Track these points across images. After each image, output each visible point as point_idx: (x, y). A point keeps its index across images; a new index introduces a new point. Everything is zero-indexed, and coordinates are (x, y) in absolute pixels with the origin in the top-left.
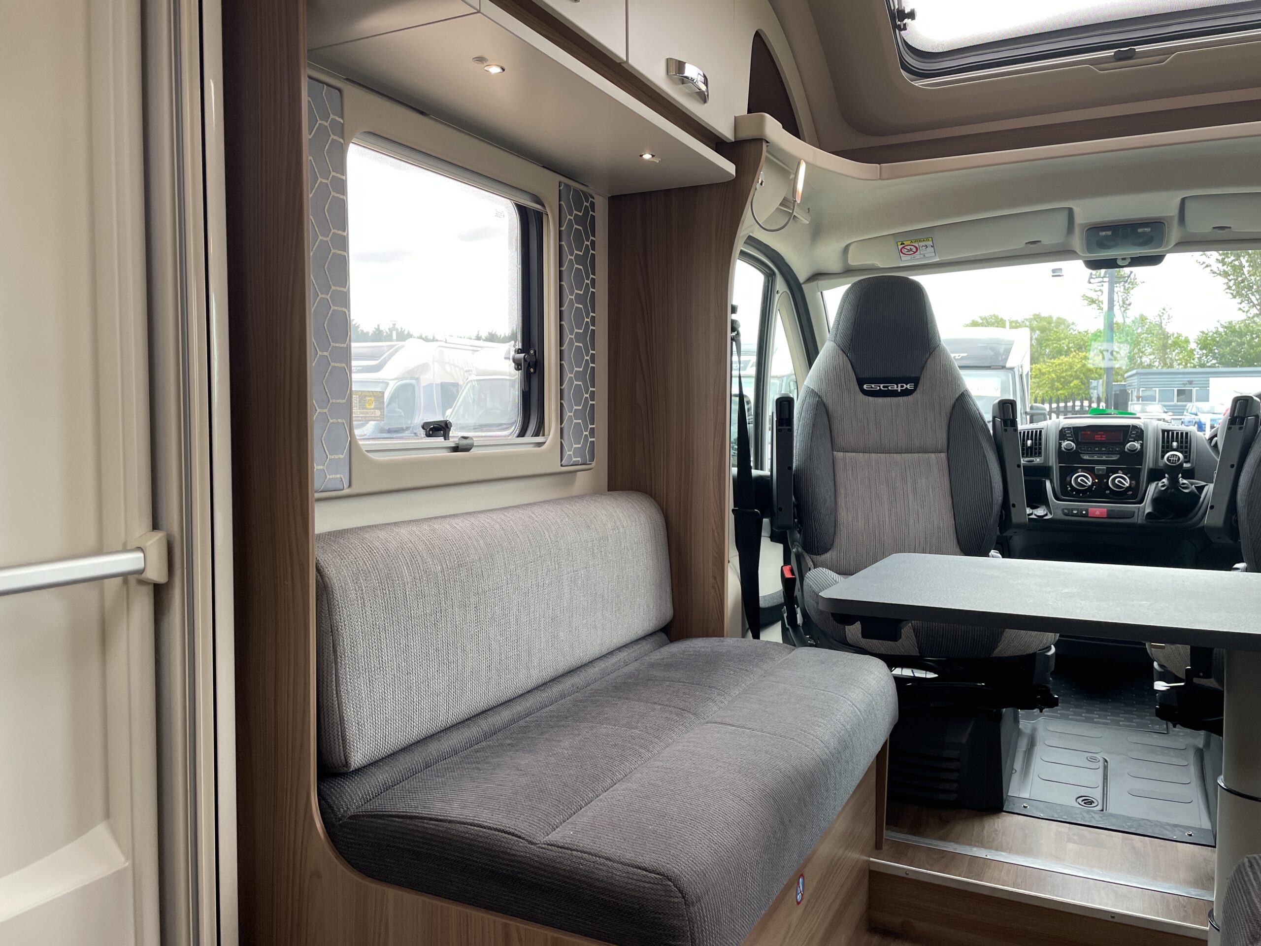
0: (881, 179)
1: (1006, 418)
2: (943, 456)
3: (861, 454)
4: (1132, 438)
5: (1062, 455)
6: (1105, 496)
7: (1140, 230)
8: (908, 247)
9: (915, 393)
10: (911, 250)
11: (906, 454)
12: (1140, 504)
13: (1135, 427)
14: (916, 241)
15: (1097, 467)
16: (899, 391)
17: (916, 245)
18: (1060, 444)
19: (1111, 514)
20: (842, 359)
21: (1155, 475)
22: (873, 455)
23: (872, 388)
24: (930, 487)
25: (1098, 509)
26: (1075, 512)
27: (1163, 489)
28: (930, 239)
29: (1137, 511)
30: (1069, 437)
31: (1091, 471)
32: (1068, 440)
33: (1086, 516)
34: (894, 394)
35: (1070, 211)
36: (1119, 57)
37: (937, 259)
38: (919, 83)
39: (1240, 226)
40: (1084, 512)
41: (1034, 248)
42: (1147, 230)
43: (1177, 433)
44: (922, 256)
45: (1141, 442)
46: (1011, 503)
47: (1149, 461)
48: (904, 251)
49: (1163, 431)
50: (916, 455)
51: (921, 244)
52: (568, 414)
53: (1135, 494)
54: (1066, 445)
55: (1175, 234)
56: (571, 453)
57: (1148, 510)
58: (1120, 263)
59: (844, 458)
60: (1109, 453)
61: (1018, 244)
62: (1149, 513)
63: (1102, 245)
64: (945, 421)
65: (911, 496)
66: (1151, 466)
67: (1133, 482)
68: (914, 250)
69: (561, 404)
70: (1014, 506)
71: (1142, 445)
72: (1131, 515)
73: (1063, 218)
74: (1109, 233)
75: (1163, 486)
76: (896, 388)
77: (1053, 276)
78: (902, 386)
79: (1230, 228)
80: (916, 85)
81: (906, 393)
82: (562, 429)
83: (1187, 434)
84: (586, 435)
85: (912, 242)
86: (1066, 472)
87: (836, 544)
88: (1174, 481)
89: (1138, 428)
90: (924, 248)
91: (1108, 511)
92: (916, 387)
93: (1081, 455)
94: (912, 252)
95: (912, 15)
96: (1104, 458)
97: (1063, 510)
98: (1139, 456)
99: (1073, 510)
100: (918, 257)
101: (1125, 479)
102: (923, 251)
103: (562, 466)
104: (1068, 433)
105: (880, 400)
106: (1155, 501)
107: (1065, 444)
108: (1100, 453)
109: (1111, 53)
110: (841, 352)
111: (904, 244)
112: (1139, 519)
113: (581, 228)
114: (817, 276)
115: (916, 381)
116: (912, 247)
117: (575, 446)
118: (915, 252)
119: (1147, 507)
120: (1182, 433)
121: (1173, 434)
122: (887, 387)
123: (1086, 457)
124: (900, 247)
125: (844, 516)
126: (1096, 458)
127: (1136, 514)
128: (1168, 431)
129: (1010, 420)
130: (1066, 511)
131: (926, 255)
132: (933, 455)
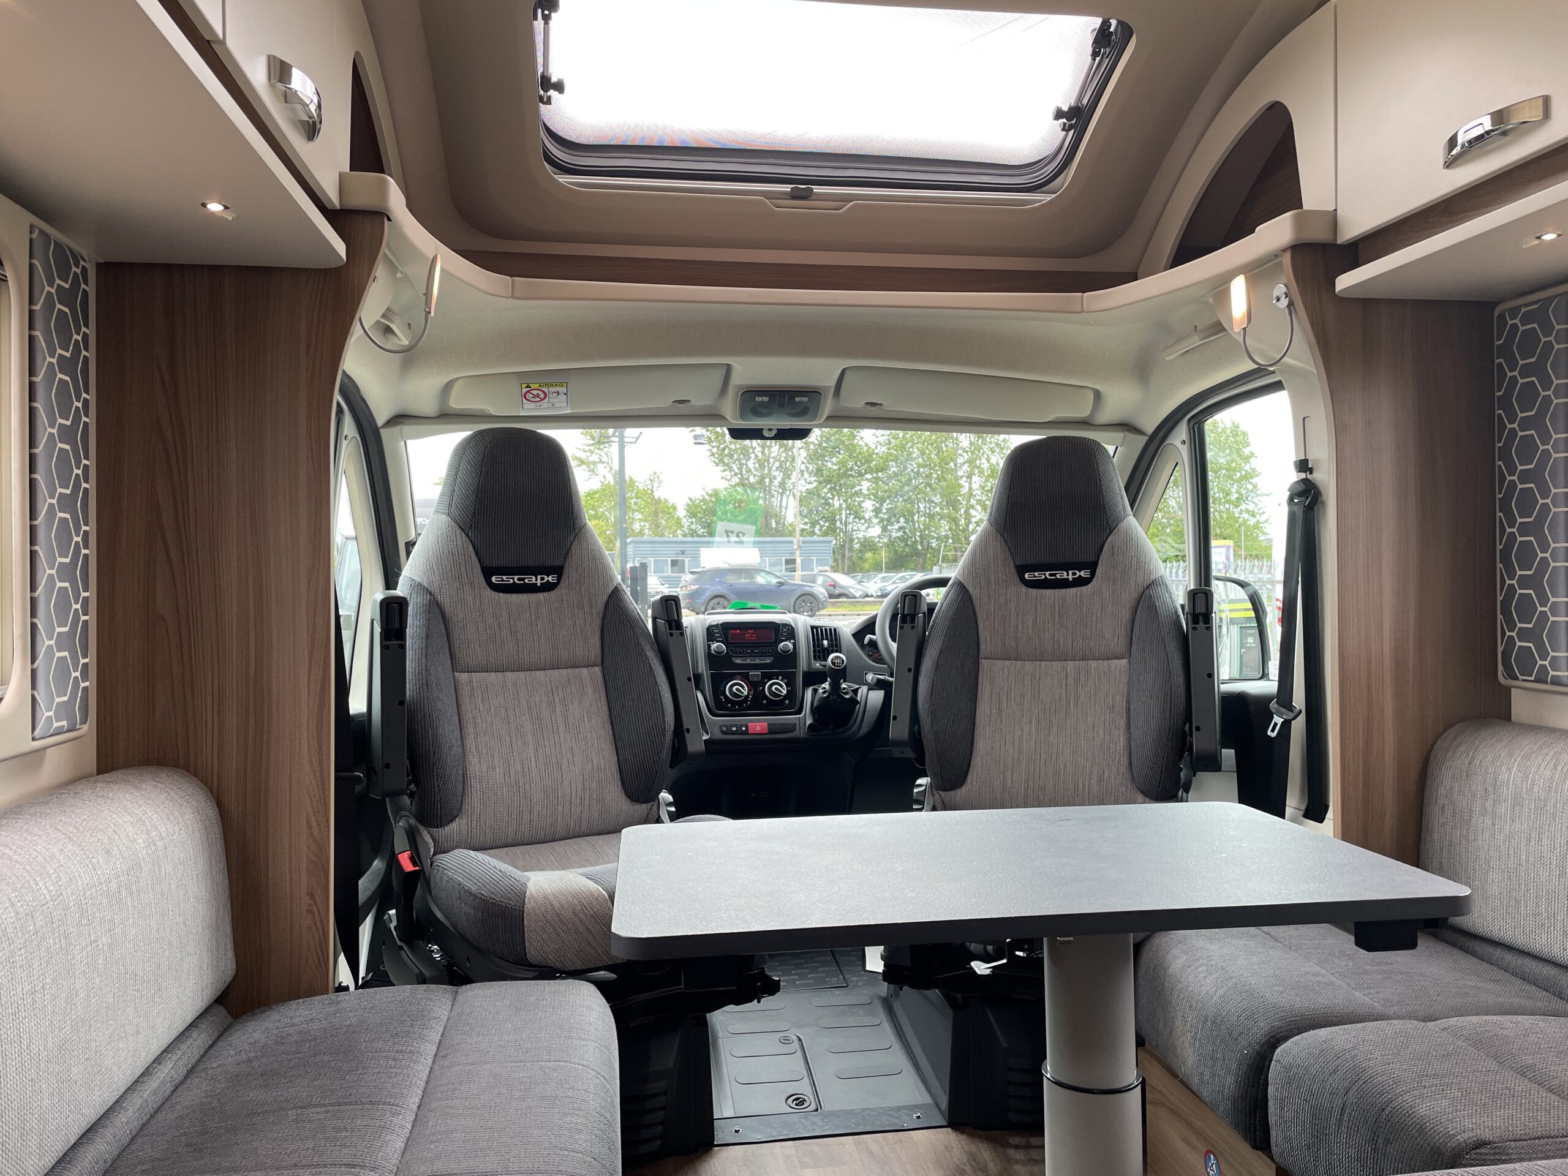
0: (513, 297)
1: (670, 619)
2: (597, 670)
3: (493, 674)
4: (784, 636)
5: (713, 659)
6: (762, 707)
7: (797, 399)
8: (535, 392)
9: (559, 586)
10: (538, 396)
11: (551, 671)
12: (800, 714)
13: (785, 625)
14: (547, 385)
15: (752, 673)
16: (539, 585)
17: (545, 390)
18: (709, 647)
19: (773, 729)
20: (461, 539)
21: (813, 678)
22: (509, 674)
23: (503, 580)
24: (585, 714)
25: (758, 724)
26: (734, 729)
27: (825, 695)
28: (565, 385)
29: (798, 723)
30: (718, 637)
31: (745, 677)
32: (718, 641)
33: (746, 733)
34: (532, 589)
35: (729, 368)
36: (795, 196)
37: (568, 411)
38: (564, 179)
39: (891, 405)
40: (744, 729)
41: (682, 409)
42: (805, 399)
43: (826, 630)
44: (550, 405)
45: (793, 641)
46: (685, 728)
47: (803, 664)
48: (529, 396)
49: (812, 628)
50: (564, 672)
51: (552, 389)
52: (46, 643)
53: (792, 703)
54: (717, 647)
55: (828, 406)
56: (51, 714)
57: (809, 721)
58: (766, 434)
59: (471, 681)
60: (763, 655)
61: (664, 402)
62: (810, 725)
63: (757, 412)
64: (597, 622)
65: (562, 728)
66: (805, 669)
67: (789, 688)
68: (542, 396)
69: (34, 627)
70: (688, 731)
71: (794, 645)
72: (791, 728)
73: (718, 376)
74: (766, 399)
75: (824, 693)
76: (534, 582)
77: (695, 443)
78: (542, 579)
79: (881, 404)
80: (560, 180)
81: (548, 587)
82: (34, 673)
83: (835, 630)
84: (76, 678)
85: (540, 385)
86: (718, 682)
87: (465, 807)
88: (835, 686)
89: (787, 625)
90: (555, 395)
91: (769, 725)
92: (559, 579)
93: (733, 659)
94: (538, 399)
95: (559, 87)
96: (758, 661)
97: (721, 727)
98: (791, 658)
99: (732, 726)
100: (545, 406)
101: (781, 686)
102: (553, 398)
103: (34, 739)
104: (717, 633)
105: (514, 598)
106: (814, 710)
107: (714, 646)
108: (752, 655)
109: (787, 188)
110: (459, 531)
111: (530, 387)
112: (800, 733)
113: (67, 310)
114: (399, 419)
115: (559, 571)
116: (540, 392)
117: (58, 700)
118: (542, 400)
119: (807, 717)
120: (830, 630)
121: (822, 630)
122: (523, 579)
123: (738, 661)
124: (524, 390)
125: (476, 765)
126: (748, 661)
127: (798, 726)
128: (817, 628)
129: (675, 621)
130: (724, 729)
131: (557, 405)
132: (585, 671)
